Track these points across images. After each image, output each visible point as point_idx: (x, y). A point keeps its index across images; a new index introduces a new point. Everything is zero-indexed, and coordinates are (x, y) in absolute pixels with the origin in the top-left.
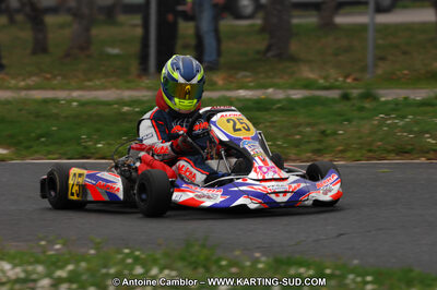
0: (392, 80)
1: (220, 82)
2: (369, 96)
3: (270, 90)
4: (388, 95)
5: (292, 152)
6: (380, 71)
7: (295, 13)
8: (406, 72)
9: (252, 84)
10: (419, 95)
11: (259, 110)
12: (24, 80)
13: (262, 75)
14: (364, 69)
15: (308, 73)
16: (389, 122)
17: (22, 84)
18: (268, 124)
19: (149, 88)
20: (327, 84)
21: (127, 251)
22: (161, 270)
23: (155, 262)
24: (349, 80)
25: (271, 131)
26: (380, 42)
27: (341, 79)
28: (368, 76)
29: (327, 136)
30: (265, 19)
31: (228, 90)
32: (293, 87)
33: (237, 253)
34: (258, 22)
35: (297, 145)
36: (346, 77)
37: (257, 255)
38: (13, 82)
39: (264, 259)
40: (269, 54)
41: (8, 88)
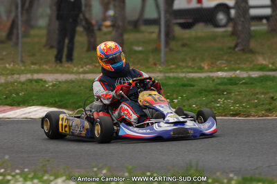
1: (206, 68)
3: (238, 72)
5: (253, 111)
7: (253, 23)
9: (226, 68)
11: (231, 84)
12: (82, 67)
13: (233, 63)
15: (261, 61)
17: (81, 70)
18: (237, 93)
19: (161, 72)
20: (274, 68)
21: (148, 174)
25: (239, 97)
29: (275, 100)
30: (234, 27)
31: (211, 72)
32: (252, 70)
33: (218, 174)
34: (230, 29)
35: (256, 106)
37: (231, 175)
38: (75, 69)
39: (235, 178)
40: (237, 49)
41: (72, 73)
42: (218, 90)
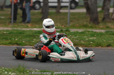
0: (74, 27)
1: (30, 26)
2: (67, 30)
4: (72, 30)
6: (71, 24)
7: (50, 9)
8: (77, 25)
9: (38, 27)
10: (80, 30)
14: (67, 24)
16: (72, 37)
19: (11, 27)
20: (57, 27)
21: (3, 68)
22: (12, 73)
23: (10, 71)
24: (63, 26)
26: (72, 17)
27: (61, 26)
28: (68, 26)
30: (42, 10)
31: (32, 28)
33: (31, 69)
34: (40, 11)
36: (62, 25)
37: (36, 70)
42: (34, 35)
